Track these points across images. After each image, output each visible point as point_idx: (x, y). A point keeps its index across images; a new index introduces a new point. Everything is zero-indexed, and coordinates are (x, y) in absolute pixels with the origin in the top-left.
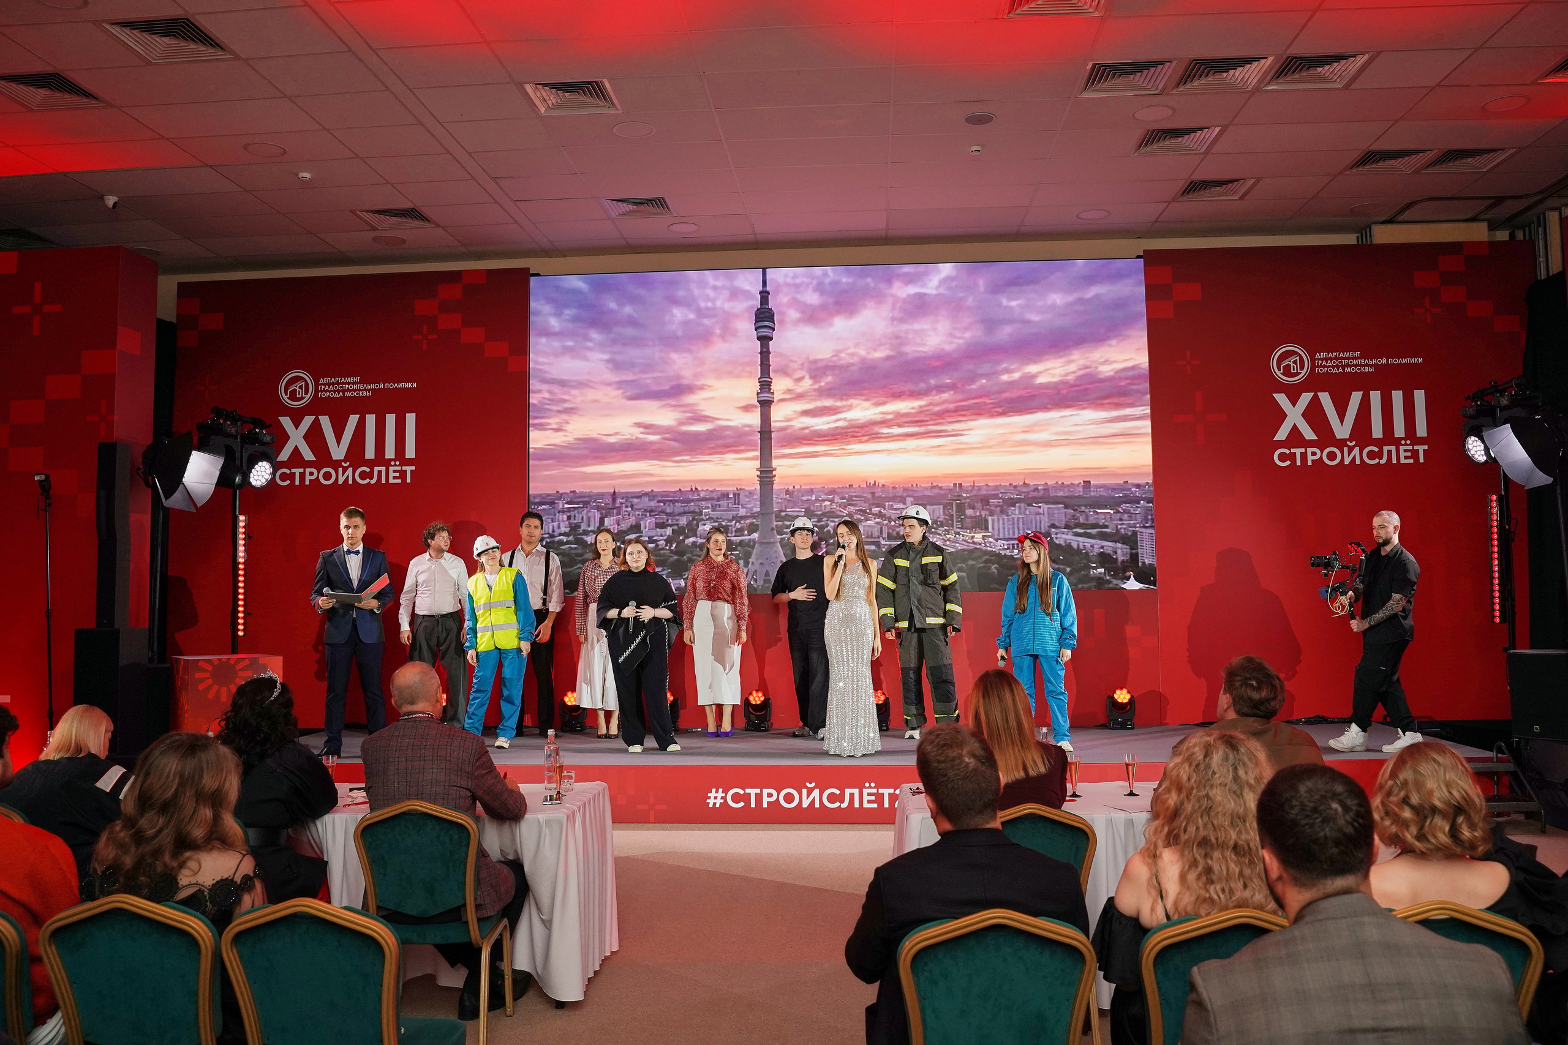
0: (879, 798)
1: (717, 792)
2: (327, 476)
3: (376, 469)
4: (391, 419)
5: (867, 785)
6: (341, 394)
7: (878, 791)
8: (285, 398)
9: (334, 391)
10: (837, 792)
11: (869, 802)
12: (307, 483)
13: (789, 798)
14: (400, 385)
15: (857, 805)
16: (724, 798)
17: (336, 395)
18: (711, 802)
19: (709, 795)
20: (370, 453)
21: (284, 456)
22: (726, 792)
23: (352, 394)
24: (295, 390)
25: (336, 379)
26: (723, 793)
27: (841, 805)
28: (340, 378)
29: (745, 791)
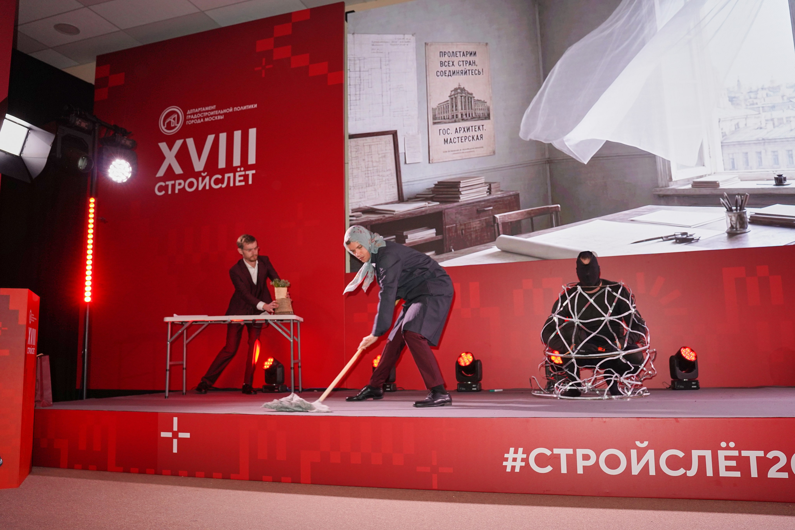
0: (743, 463)
1: (516, 452)
2: (191, 185)
3: (227, 176)
4: (238, 135)
5: (723, 445)
6: (202, 120)
7: (740, 453)
8: (163, 128)
9: (198, 119)
10: (681, 454)
11: (728, 469)
12: (177, 191)
13: (613, 462)
14: (245, 108)
15: (710, 473)
16: (525, 460)
17: (199, 121)
18: (508, 465)
19: (506, 456)
20: (222, 164)
21: (161, 173)
22: (527, 452)
23: (210, 119)
24: (170, 122)
25: (199, 109)
26: (523, 453)
27: (686, 473)
28: (201, 108)
29: (552, 451)
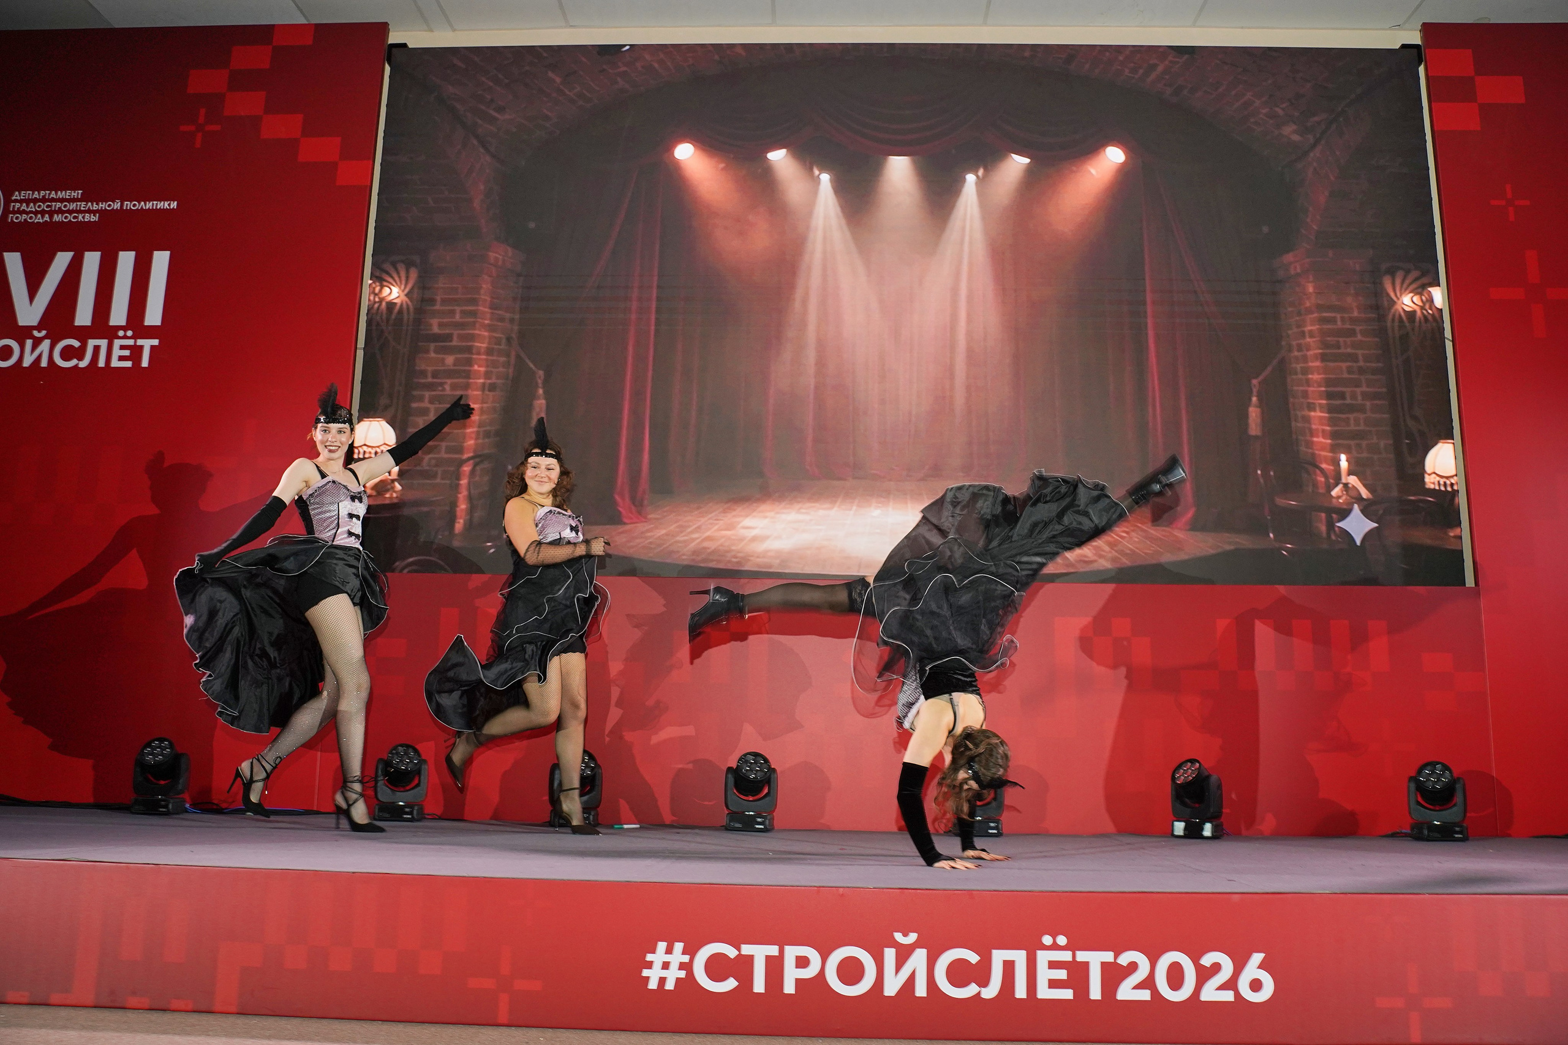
0: (1078, 974)
1: (669, 951)
4: (126, 260)
5: (1047, 940)
6: (47, 218)
7: (1074, 956)
9: (36, 213)
10: (973, 958)
11: (1053, 984)
13: (851, 971)
14: (149, 205)
15: (1021, 992)
16: (687, 967)
17: (39, 219)
18: (653, 976)
19: (649, 957)
20: (84, 316)
22: (691, 950)
23: (66, 217)
25: (42, 193)
26: (683, 953)
27: (979, 993)
28: (48, 192)
29: (739, 949)
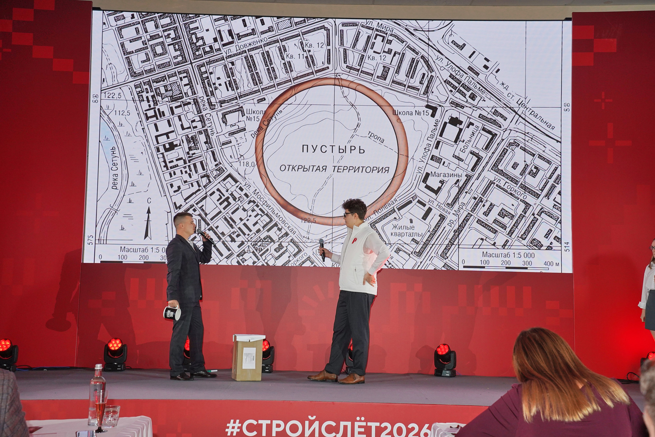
0: (368, 430)
1: (234, 422)
5: (358, 418)
7: (367, 424)
10: (334, 424)
11: (359, 432)
13: (294, 429)
15: (349, 436)
16: (240, 428)
18: (229, 431)
19: (228, 425)
22: (242, 422)
26: (239, 423)
27: (336, 435)
29: (258, 422)
